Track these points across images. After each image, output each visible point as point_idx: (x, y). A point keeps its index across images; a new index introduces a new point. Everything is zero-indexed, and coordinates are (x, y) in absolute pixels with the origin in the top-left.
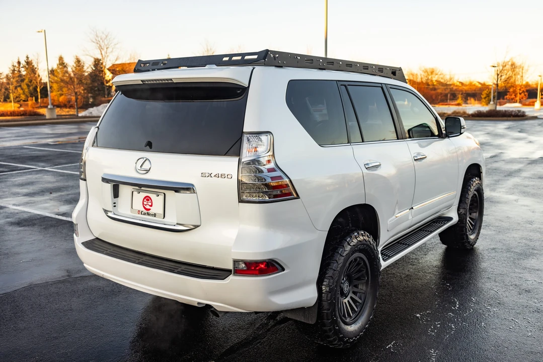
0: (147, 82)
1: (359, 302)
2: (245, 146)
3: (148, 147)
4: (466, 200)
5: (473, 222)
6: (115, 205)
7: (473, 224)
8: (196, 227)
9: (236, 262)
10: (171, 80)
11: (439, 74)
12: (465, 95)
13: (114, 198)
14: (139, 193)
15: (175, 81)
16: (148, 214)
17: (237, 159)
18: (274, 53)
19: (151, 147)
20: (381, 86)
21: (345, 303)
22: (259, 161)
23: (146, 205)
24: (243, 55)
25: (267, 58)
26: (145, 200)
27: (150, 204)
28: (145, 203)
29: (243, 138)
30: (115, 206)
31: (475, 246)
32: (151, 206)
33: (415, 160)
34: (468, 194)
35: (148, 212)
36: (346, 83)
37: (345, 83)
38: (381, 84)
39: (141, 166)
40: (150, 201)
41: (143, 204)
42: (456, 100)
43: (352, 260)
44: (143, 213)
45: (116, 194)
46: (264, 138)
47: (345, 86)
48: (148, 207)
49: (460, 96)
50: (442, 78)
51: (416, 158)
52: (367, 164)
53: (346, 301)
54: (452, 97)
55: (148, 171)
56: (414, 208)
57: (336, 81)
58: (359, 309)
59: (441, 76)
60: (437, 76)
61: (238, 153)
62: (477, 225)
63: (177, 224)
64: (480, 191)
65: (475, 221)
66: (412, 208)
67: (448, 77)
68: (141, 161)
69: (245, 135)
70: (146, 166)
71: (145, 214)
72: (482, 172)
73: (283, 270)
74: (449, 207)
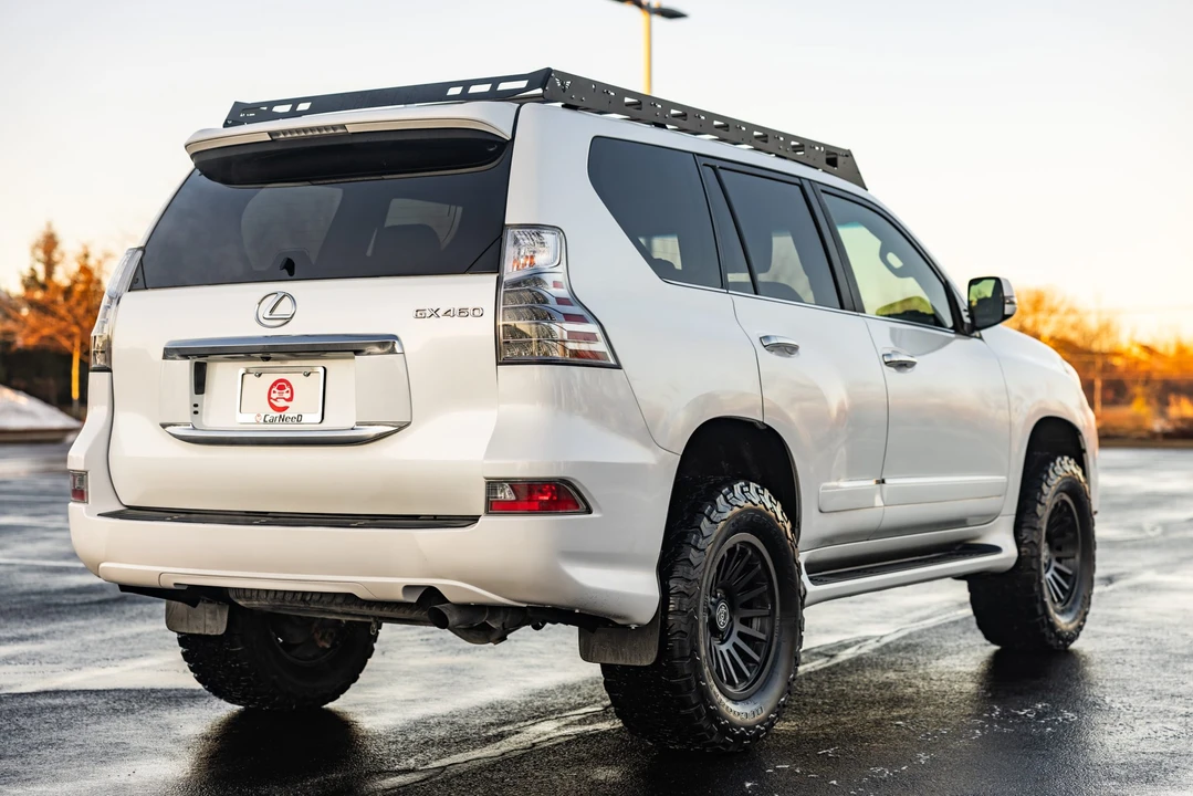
0: (282, 136)
1: (753, 661)
2: (510, 252)
3: (285, 271)
4: (1036, 507)
5: (1067, 583)
6: (196, 409)
7: (1067, 587)
8: (401, 427)
9: (492, 485)
10: (343, 126)
11: (1063, 309)
12: (1158, 386)
13: (196, 393)
14: (260, 375)
15: (351, 129)
16: (282, 419)
17: (494, 277)
18: (564, 76)
19: (291, 272)
20: (800, 184)
21: (721, 652)
22: (539, 279)
23: (275, 400)
24: (495, 81)
25: (549, 85)
26: (275, 389)
27: (287, 396)
28: (274, 396)
29: (504, 237)
30: (196, 413)
31: (1073, 646)
32: (290, 399)
33: (886, 363)
34: (1042, 493)
35: (282, 414)
36: (718, 164)
37: (713, 162)
38: (800, 178)
39: (272, 311)
40: (288, 389)
41: (269, 398)
42: (1129, 402)
43: (735, 546)
44: (267, 419)
45: (200, 385)
46: (548, 237)
47: (713, 168)
48: (281, 403)
49: (1138, 390)
50: (1074, 327)
51: (887, 359)
52: (767, 337)
53: (723, 648)
54: (1110, 395)
55: (287, 321)
56: (886, 481)
57: (693, 153)
58: (754, 675)
59: (1072, 319)
60: (1054, 318)
61: (495, 266)
62: (1077, 590)
63: (358, 424)
64: (1076, 493)
65: (1071, 580)
66: (883, 482)
67: (1092, 323)
68: (271, 301)
69: (510, 231)
70: (285, 308)
71: (272, 421)
72: (1084, 451)
73: (589, 511)
74: (989, 517)
